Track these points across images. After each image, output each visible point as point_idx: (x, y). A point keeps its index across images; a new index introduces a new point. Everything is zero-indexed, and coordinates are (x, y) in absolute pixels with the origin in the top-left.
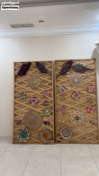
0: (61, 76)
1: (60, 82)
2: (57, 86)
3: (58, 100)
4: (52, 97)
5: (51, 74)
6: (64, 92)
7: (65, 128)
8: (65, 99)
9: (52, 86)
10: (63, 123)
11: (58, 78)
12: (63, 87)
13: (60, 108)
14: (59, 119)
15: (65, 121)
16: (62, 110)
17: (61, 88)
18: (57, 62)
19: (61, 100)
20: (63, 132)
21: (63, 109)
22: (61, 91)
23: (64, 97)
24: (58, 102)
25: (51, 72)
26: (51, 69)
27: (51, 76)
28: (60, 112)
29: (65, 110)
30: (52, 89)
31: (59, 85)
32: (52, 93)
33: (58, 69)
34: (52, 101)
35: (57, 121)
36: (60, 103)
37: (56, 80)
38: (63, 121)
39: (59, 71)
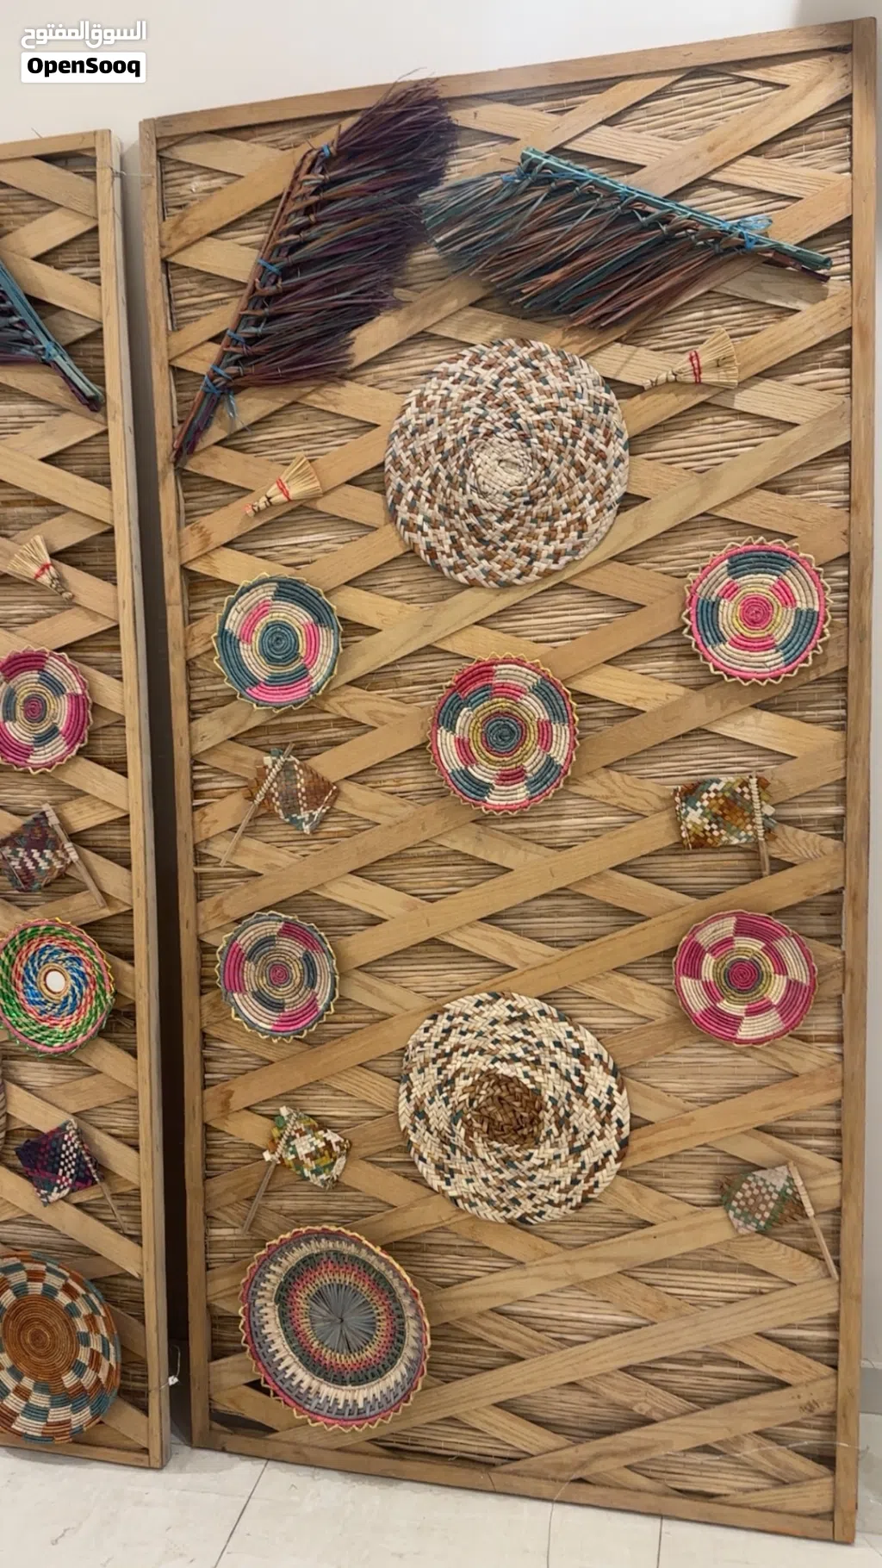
0: (250, 407)
1: (244, 506)
2: (194, 582)
3: (225, 811)
4: (119, 766)
5: (98, 376)
6: (303, 673)
7: (325, 1245)
8: (321, 790)
9: (109, 576)
10: (298, 1163)
11: (216, 432)
12: (289, 591)
13: (246, 940)
14: (238, 1101)
15: (333, 1138)
16: (279, 974)
17: (262, 609)
18: (188, 153)
19: (271, 815)
20: (302, 1301)
21: (292, 949)
22: (259, 668)
23: (313, 762)
24: (219, 849)
25: (97, 336)
26: (96, 280)
27: (95, 404)
28: (259, 996)
29: (324, 964)
30: (114, 631)
31: (232, 567)
32: (124, 696)
33: (209, 279)
34: (124, 821)
35: (207, 1128)
36: (248, 863)
37: (182, 475)
38: (304, 1146)
39: (223, 317)
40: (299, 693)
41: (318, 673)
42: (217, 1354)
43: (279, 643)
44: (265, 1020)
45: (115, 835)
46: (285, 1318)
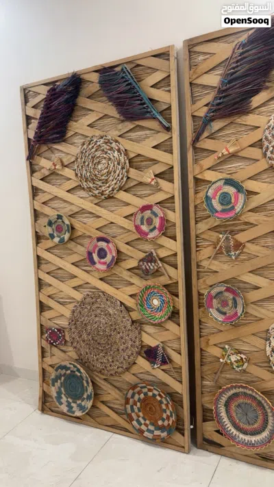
0: (216, 125)
1: (214, 157)
2: (197, 181)
3: (207, 252)
4: (174, 238)
5: (169, 120)
6: (233, 208)
7: (241, 390)
8: (239, 245)
9: (172, 181)
10: (232, 364)
11: (206, 134)
12: (229, 182)
13: (214, 292)
14: (212, 342)
15: (243, 357)
16: (225, 303)
17: (219, 188)
18: (198, 49)
19: (222, 253)
20: (233, 406)
21: (229, 296)
22: (218, 207)
23: (236, 237)
24: (204, 264)
25: (169, 108)
26: (169, 91)
27: (168, 129)
28: (218, 310)
29: (240, 302)
30: (173, 197)
31: (210, 176)
32: (176, 217)
33: (205, 87)
34: (175, 255)
35: (201, 350)
36: (214, 268)
37: (195, 148)
38: (233, 358)
39: (209, 98)
40: (232, 214)
41: (238, 208)
42: (205, 420)
43: (225, 199)
44: (221, 318)
45: (172, 259)
46: (227, 411)
